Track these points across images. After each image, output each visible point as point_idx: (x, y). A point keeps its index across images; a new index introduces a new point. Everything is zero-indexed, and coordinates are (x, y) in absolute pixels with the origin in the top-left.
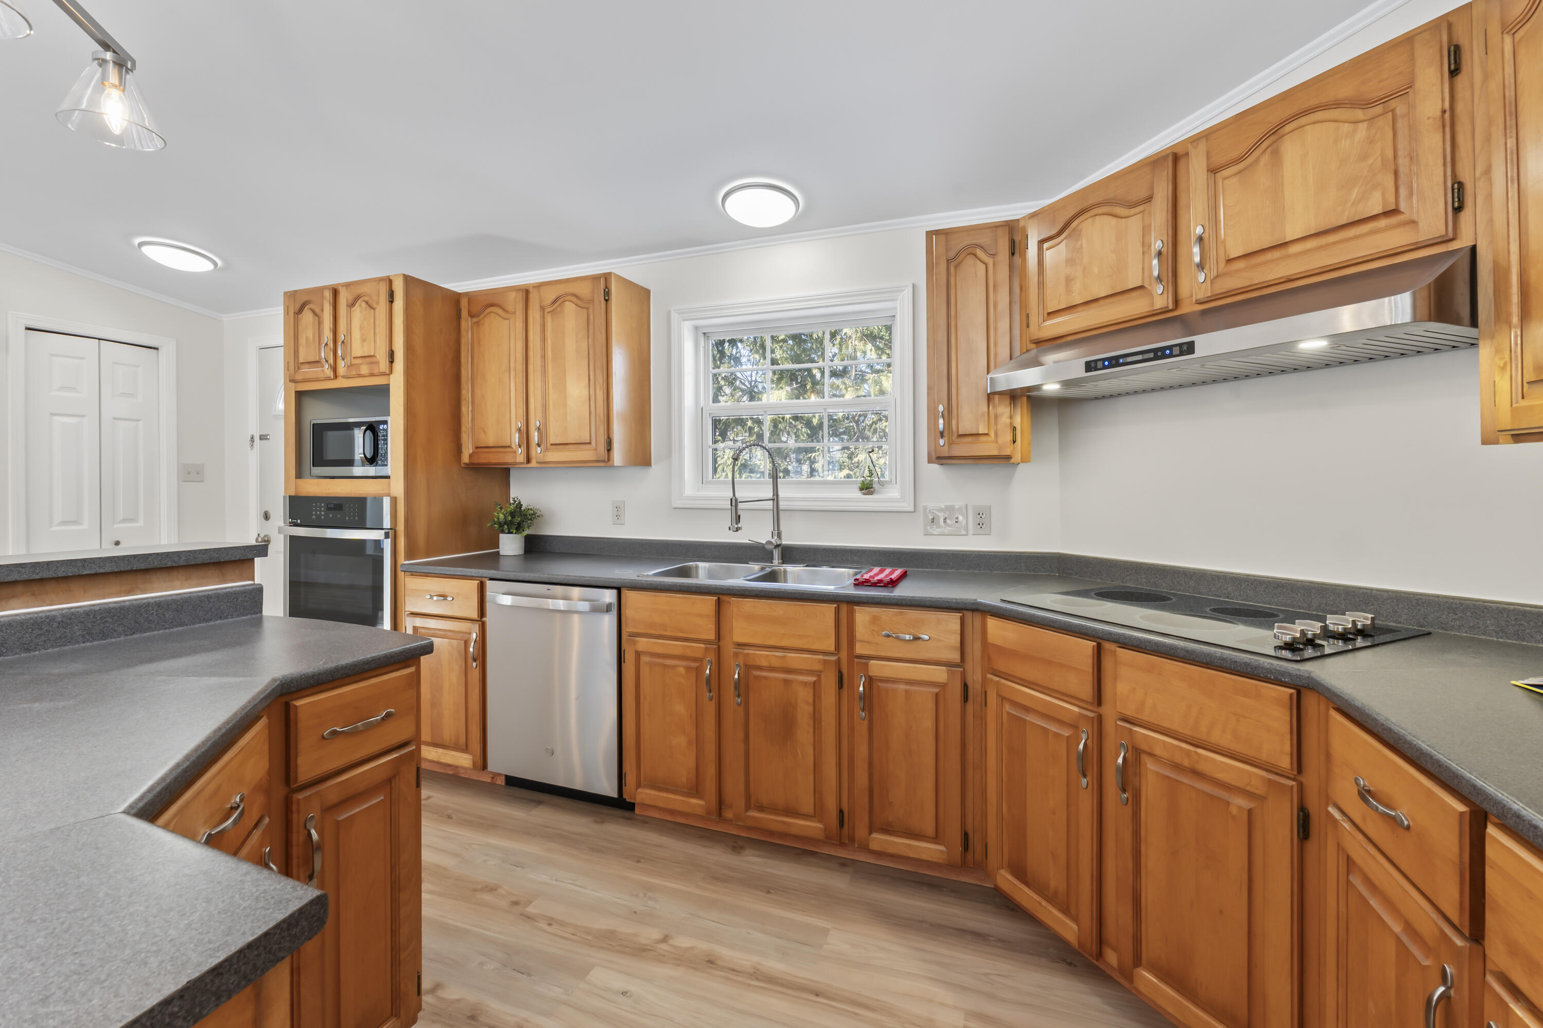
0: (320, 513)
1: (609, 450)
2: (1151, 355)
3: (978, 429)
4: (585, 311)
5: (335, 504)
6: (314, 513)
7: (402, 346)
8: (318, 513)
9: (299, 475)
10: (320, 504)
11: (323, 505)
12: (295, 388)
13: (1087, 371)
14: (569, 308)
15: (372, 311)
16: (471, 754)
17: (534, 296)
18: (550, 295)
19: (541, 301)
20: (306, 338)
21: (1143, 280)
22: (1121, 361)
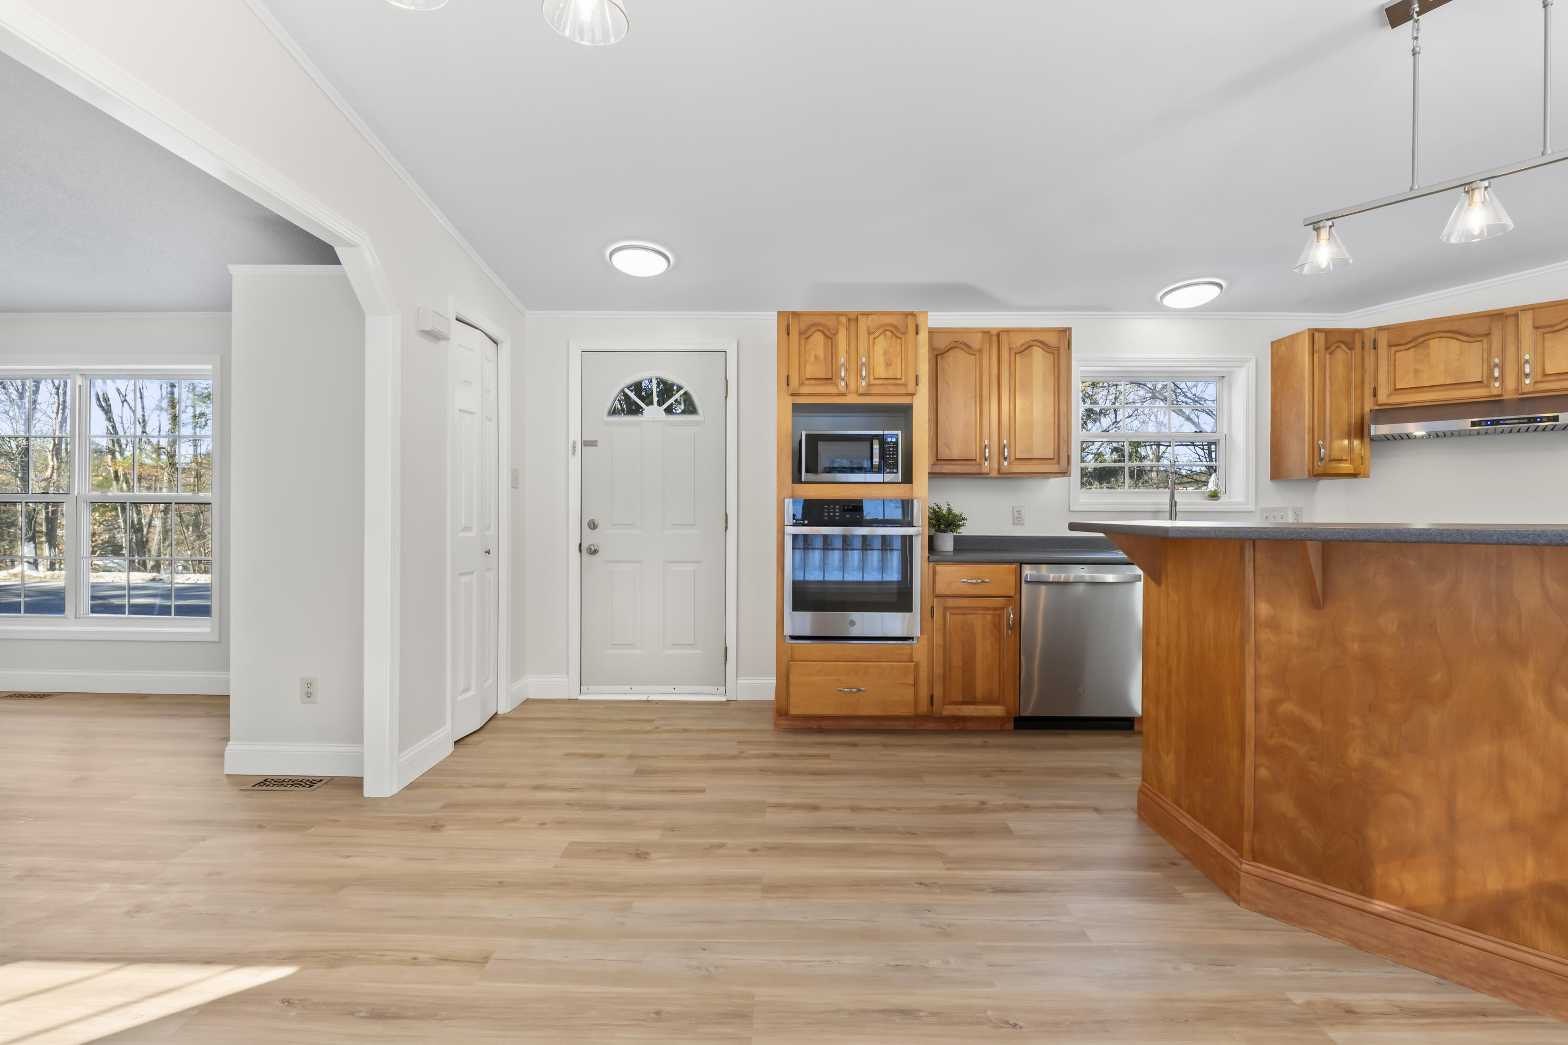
0: (834, 514)
1: (1068, 464)
2: (1526, 421)
3: (1342, 457)
4: (1052, 355)
5: (852, 506)
6: (826, 514)
7: (927, 372)
8: (832, 514)
9: (797, 479)
10: (834, 506)
11: (837, 507)
12: (792, 400)
13: (1472, 426)
14: (1037, 352)
15: (899, 340)
16: (1003, 705)
17: (1004, 337)
18: (1018, 341)
19: (1009, 344)
20: (816, 356)
21: (1482, 377)
22: (1501, 422)
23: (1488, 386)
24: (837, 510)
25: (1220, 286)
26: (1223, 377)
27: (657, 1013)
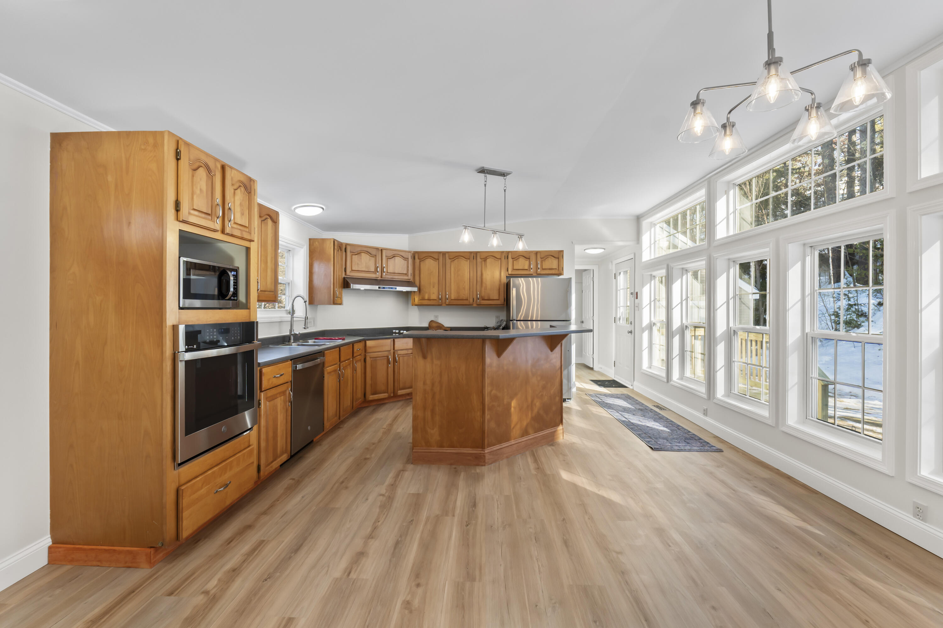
23: (375, 274)
24: (215, 334)
25: (323, 209)
26: (290, 250)
27: (595, 622)
